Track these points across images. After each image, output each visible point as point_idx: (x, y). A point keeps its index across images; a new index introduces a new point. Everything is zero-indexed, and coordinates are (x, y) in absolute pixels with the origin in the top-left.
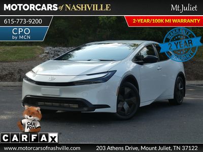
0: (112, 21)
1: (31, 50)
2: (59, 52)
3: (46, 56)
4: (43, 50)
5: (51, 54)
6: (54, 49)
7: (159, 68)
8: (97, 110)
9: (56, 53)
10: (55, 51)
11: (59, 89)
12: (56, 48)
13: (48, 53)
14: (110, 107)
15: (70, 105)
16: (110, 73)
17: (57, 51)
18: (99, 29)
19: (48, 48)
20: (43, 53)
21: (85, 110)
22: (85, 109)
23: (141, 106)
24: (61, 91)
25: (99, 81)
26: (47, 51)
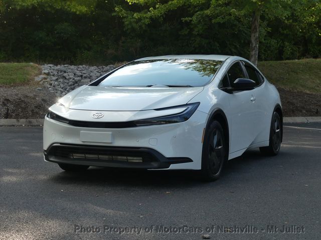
0: (144, 26)
1: (21, 68)
2: (65, 72)
3: (45, 78)
4: (40, 70)
5: (54, 75)
6: (56, 68)
7: (252, 99)
8: (173, 167)
9: (60, 74)
10: (58, 70)
11: (110, 133)
12: (59, 67)
13: (48, 74)
14: (192, 161)
15: (129, 158)
16: (190, 107)
17: (61, 71)
18: (123, 38)
19: (46, 66)
20: (41, 74)
21: (154, 167)
22: (155, 164)
23: (229, 158)
24: (114, 136)
25: (175, 119)
26: (46, 71)
